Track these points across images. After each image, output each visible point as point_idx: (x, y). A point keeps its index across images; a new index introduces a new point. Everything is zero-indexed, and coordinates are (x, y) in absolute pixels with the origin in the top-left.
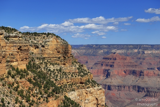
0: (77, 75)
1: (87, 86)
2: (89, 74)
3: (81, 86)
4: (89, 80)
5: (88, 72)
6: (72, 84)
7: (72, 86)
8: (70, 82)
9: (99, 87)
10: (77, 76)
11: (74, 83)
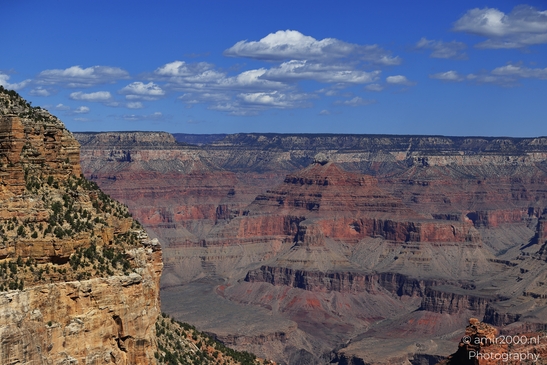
0: (41, 228)
1: (80, 270)
2: (98, 226)
3: (51, 272)
4: (93, 248)
5: (97, 221)
6: (19, 263)
7: (14, 271)
8: (11, 255)
9: (127, 274)
10: (40, 235)
11: (25, 260)
